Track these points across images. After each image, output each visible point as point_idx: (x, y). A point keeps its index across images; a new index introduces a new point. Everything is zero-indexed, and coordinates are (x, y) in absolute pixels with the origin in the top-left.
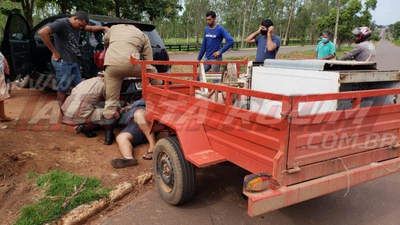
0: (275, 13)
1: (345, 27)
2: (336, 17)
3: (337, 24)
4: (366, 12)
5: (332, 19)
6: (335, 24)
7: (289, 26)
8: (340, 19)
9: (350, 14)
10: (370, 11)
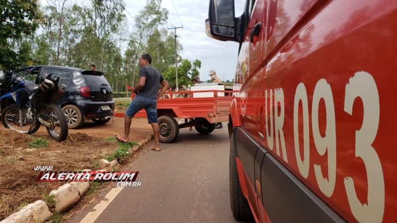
0: (119, 69)
1: (183, 80)
2: (175, 73)
3: (177, 78)
4: (194, 70)
5: (173, 75)
6: (175, 78)
7: (134, 80)
8: (178, 74)
9: (185, 71)
10: (197, 68)
